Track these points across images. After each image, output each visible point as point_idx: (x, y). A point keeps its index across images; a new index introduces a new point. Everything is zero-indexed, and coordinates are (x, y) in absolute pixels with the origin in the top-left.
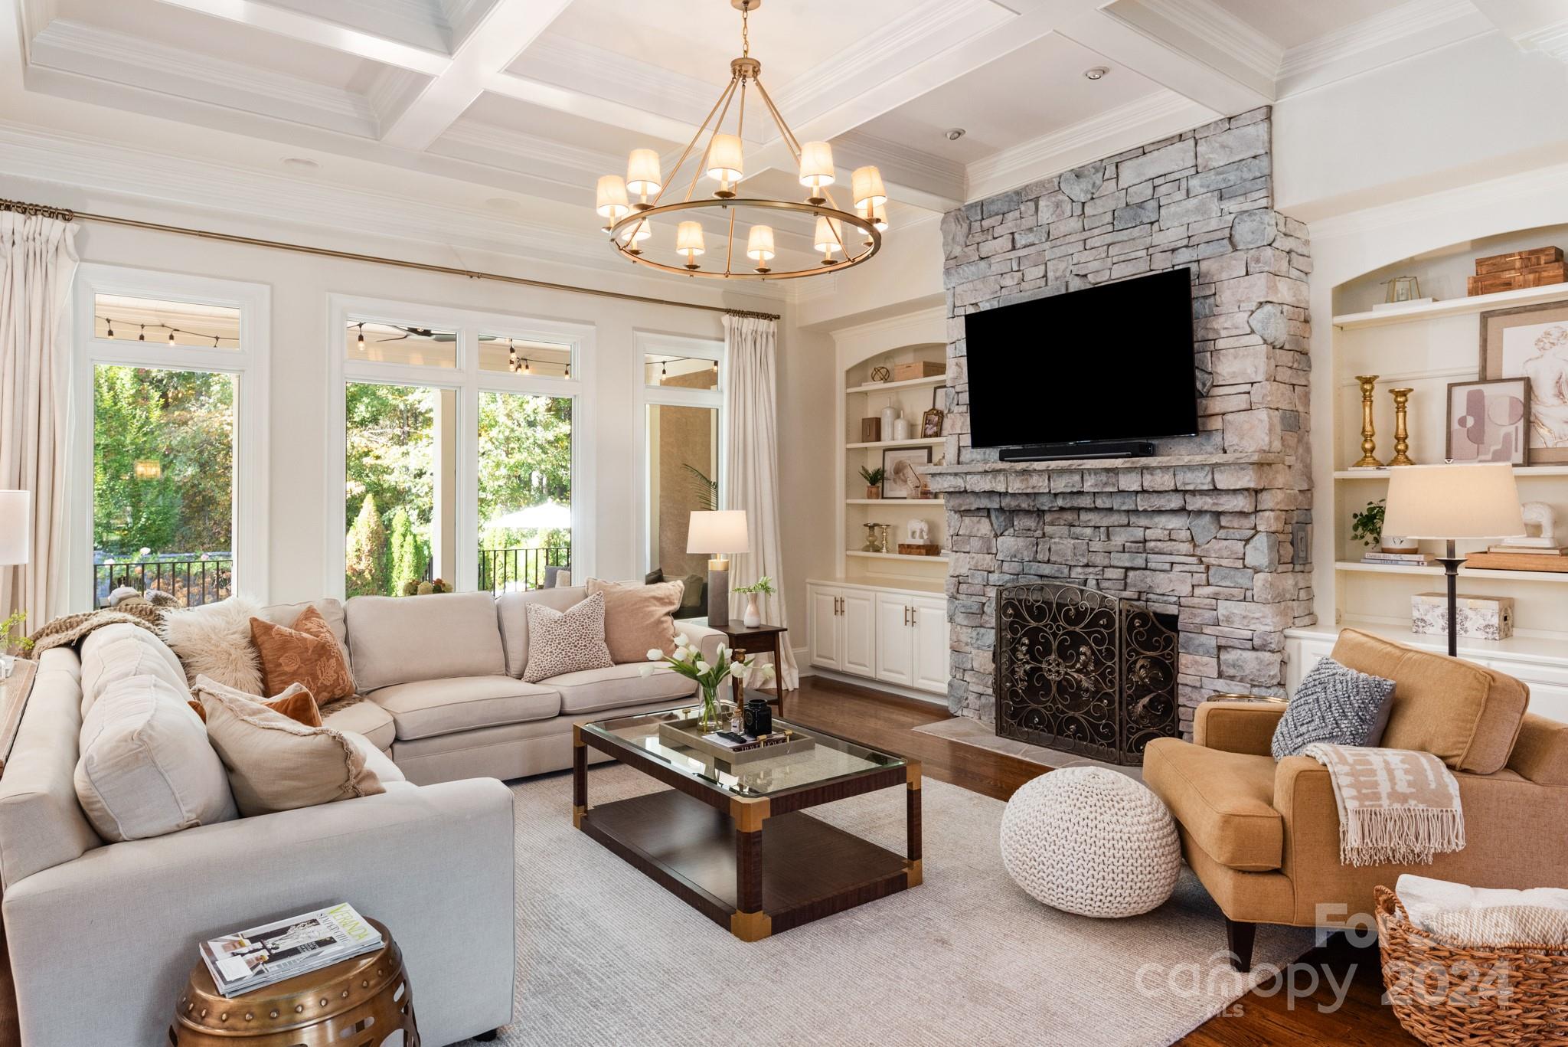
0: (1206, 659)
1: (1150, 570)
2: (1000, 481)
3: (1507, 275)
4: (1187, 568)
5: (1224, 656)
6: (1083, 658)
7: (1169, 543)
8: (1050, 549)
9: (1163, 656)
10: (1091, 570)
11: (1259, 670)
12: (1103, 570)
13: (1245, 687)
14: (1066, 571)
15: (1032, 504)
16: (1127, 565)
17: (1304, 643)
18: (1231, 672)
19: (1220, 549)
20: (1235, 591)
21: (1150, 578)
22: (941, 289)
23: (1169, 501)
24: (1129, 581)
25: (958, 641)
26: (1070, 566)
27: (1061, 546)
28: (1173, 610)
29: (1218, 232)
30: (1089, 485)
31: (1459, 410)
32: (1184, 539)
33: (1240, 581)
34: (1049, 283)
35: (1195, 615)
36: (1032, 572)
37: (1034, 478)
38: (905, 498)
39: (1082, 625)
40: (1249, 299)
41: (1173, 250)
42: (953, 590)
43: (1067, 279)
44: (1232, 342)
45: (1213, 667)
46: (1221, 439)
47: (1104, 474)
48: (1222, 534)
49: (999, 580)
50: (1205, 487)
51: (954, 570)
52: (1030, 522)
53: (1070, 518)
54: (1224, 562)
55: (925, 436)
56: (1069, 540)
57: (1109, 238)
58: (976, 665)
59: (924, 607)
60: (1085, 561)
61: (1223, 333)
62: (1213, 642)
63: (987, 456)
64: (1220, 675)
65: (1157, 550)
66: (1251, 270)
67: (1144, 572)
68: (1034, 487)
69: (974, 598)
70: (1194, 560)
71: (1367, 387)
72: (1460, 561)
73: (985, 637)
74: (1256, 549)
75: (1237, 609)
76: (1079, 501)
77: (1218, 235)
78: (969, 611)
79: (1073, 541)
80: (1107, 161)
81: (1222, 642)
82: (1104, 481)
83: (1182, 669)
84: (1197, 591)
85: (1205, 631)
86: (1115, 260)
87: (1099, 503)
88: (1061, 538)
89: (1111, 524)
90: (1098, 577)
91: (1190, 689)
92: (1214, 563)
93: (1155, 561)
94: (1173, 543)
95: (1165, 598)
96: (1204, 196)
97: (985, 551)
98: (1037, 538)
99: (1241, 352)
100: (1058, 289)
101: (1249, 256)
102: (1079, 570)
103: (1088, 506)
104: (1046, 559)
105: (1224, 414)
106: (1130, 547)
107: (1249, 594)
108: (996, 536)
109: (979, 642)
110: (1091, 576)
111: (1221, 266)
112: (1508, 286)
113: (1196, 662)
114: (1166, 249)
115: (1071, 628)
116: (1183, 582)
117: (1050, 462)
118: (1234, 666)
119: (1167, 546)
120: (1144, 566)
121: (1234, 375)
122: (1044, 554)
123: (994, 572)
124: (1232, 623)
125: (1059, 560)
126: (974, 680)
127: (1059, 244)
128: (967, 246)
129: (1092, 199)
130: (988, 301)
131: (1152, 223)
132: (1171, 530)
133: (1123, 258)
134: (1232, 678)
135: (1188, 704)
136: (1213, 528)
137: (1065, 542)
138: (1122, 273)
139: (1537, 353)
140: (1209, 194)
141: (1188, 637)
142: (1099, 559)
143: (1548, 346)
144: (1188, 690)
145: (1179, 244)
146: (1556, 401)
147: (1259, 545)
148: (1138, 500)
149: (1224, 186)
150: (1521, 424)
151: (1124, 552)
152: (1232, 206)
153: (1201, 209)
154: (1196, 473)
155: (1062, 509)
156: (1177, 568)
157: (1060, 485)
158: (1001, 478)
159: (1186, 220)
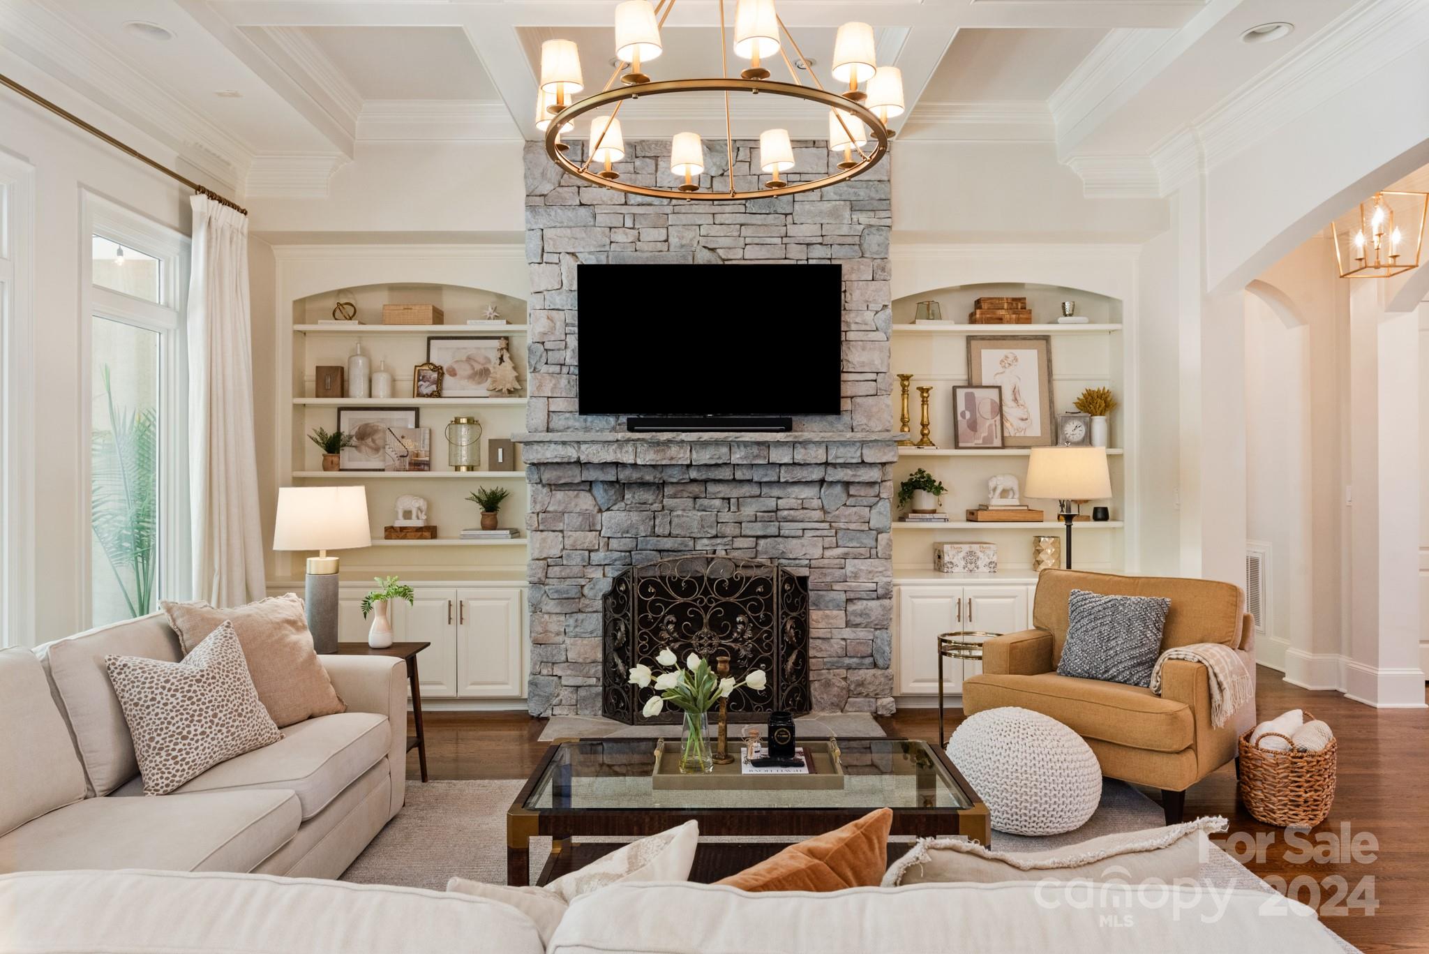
0: (835, 612)
1: (783, 537)
2: (627, 452)
3: (1001, 312)
4: (818, 533)
5: (851, 608)
6: (740, 627)
7: (801, 511)
8: (670, 522)
9: (800, 615)
10: (719, 541)
11: (883, 615)
12: (732, 540)
13: (869, 632)
14: (691, 543)
15: (658, 476)
16: (759, 533)
17: (902, 588)
18: (858, 620)
19: (849, 515)
20: (862, 550)
21: (782, 545)
22: (522, 227)
23: (812, 472)
24: (759, 548)
25: (546, 632)
26: (694, 538)
27: (684, 519)
28: (804, 572)
29: (850, 238)
30: (737, 457)
31: (961, 406)
32: (816, 507)
33: (865, 541)
34: (671, 249)
35: (825, 575)
36: (649, 547)
37: (673, 449)
38: (383, 470)
39: (737, 595)
40: (875, 301)
41: (808, 245)
42: (541, 575)
43: (693, 249)
44: (861, 336)
45: (841, 618)
46: (850, 419)
47: (756, 447)
48: (851, 501)
49: (605, 559)
50: (854, 461)
51: (540, 552)
52: (648, 496)
53: (697, 490)
54: (852, 526)
55: (419, 395)
56: (695, 512)
57: (742, 219)
58: (571, 656)
59: (476, 599)
60: (714, 532)
61: (853, 327)
62: (843, 597)
63: (588, 424)
64: (848, 624)
65: (790, 518)
66: (877, 277)
67: (776, 539)
68: (672, 459)
69: (568, 582)
70: (826, 525)
71: (906, 383)
72: (1074, 515)
73: (586, 623)
74: (880, 513)
75: (864, 565)
76: (717, 472)
77: (849, 240)
78: (565, 596)
79: (700, 514)
80: (742, 143)
81: (852, 595)
82: (755, 454)
83: (812, 624)
84: (828, 553)
85: (834, 588)
86: (748, 241)
87: (739, 475)
88: (684, 510)
89: (742, 496)
90: (727, 547)
91: (820, 641)
92: (843, 527)
93: (787, 529)
94: (805, 511)
95: (797, 562)
96: (837, 203)
97: (587, 528)
98: (655, 511)
99: (869, 345)
100: (684, 257)
101: (875, 265)
102: (705, 541)
103: (728, 478)
104: (667, 533)
105: (852, 398)
106: (763, 517)
107: (873, 551)
108: (600, 511)
109: (577, 630)
110: (719, 548)
111: (852, 268)
112: (1000, 320)
113: (827, 616)
114: (801, 242)
115: (724, 600)
116: (815, 546)
117: (701, 433)
118: (861, 615)
119: (799, 514)
120: (777, 534)
121: (863, 364)
122: (664, 528)
123: (597, 550)
124: (859, 578)
125: (683, 533)
126: (569, 672)
127: (683, 211)
128: (560, 186)
129: (722, 175)
130: (590, 253)
131: (786, 215)
132: (803, 499)
133: (757, 241)
134: (857, 625)
135: (819, 655)
136: (844, 496)
137: (690, 514)
138: (755, 255)
139: (1001, 370)
140: (842, 203)
141: (819, 595)
142: (730, 530)
143: (1007, 365)
144: (818, 642)
145: (814, 240)
146: (1013, 404)
147: (882, 509)
148: (782, 471)
149: (855, 199)
150: (998, 418)
151: (756, 521)
152: (864, 218)
153: (835, 213)
154: (848, 448)
155: (693, 481)
156: (808, 534)
157: (704, 457)
158: (630, 448)
159: (819, 220)
